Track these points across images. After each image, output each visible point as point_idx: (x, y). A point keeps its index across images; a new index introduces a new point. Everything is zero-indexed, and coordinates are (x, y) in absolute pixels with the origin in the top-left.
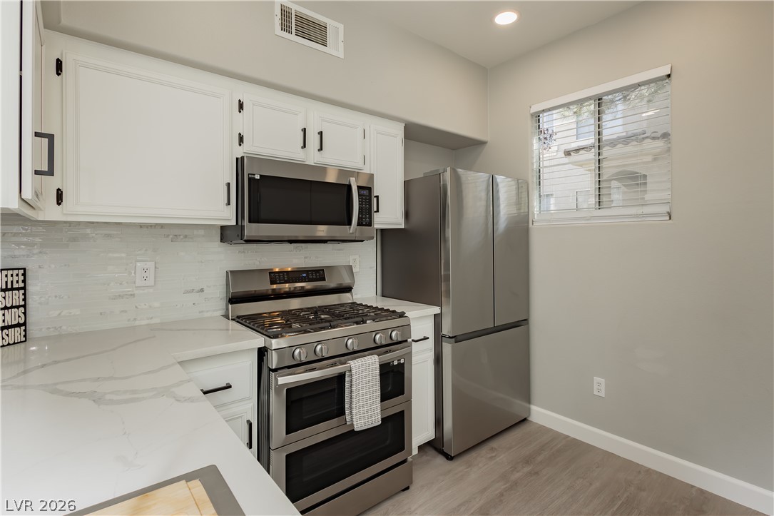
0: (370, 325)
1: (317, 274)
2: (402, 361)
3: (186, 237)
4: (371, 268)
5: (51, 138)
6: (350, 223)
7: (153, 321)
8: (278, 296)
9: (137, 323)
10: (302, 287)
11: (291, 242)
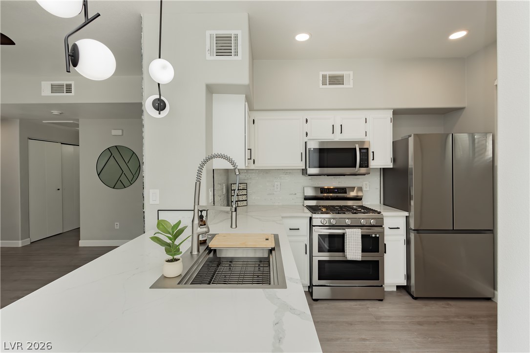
0: (371, 215)
1: (343, 190)
2: (378, 236)
3: (290, 173)
4: (377, 189)
5: (251, 149)
6: (355, 167)
7: (279, 204)
8: (327, 199)
9: (275, 204)
10: (337, 196)
11: (328, 175)
